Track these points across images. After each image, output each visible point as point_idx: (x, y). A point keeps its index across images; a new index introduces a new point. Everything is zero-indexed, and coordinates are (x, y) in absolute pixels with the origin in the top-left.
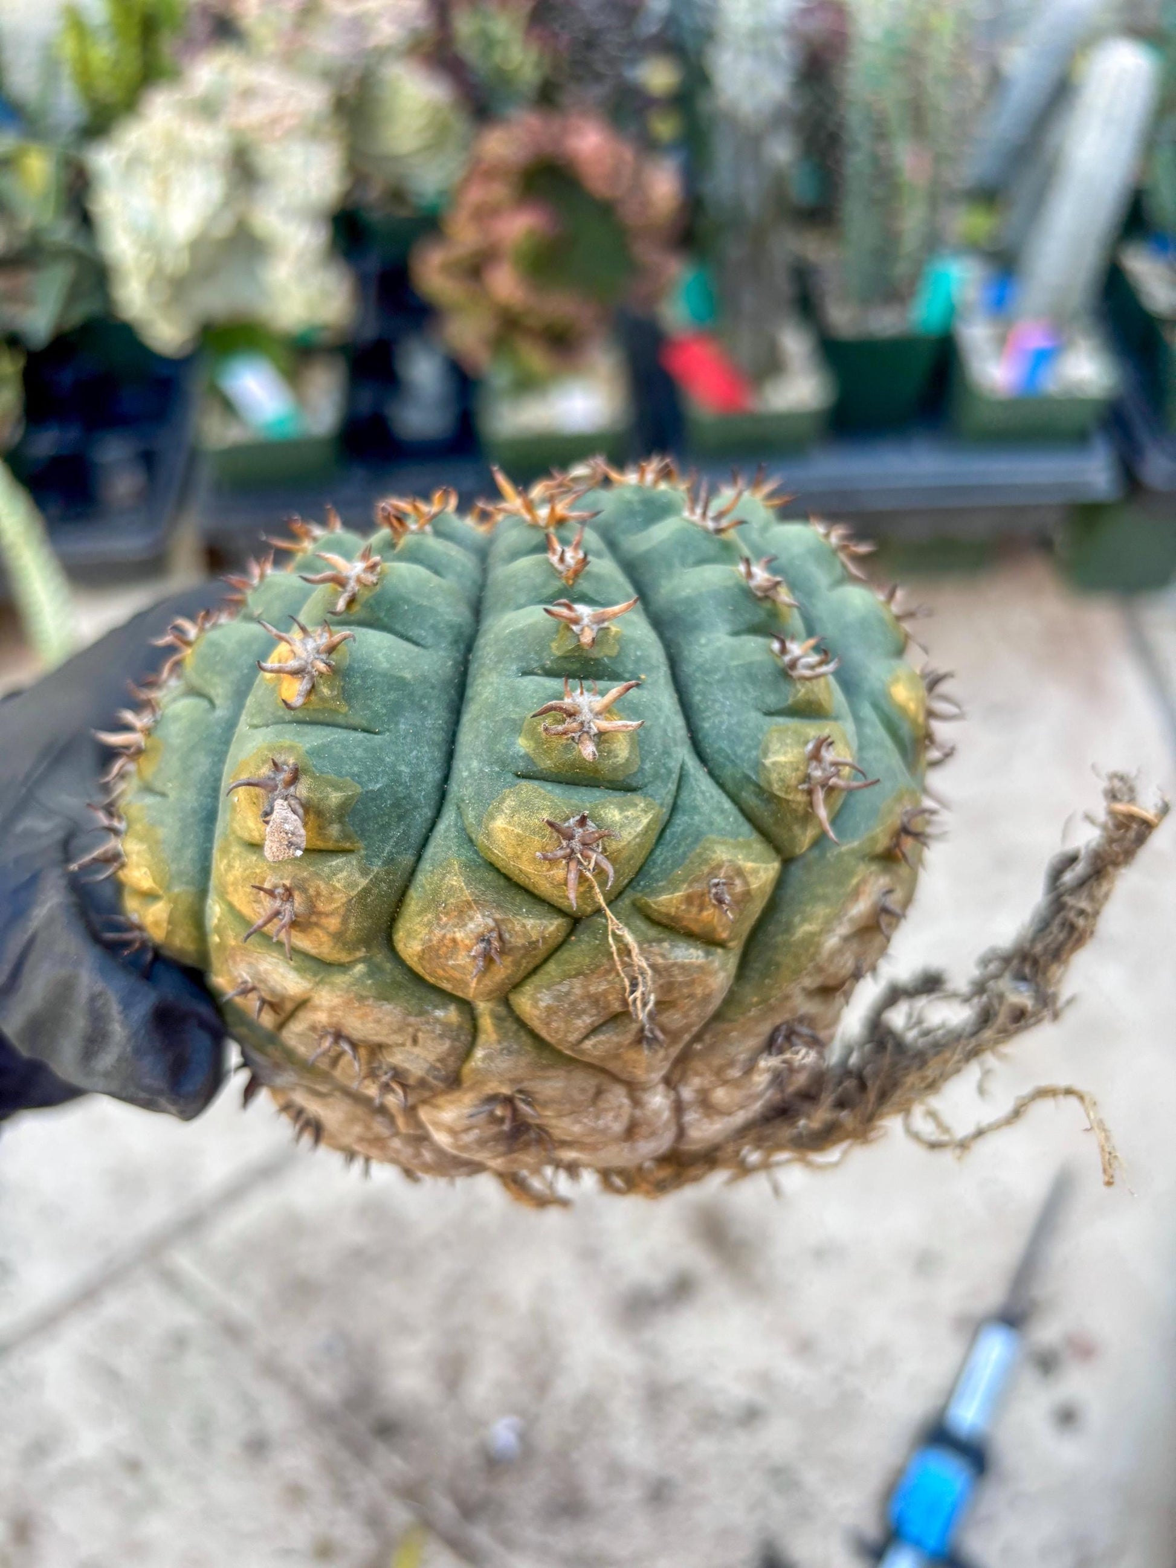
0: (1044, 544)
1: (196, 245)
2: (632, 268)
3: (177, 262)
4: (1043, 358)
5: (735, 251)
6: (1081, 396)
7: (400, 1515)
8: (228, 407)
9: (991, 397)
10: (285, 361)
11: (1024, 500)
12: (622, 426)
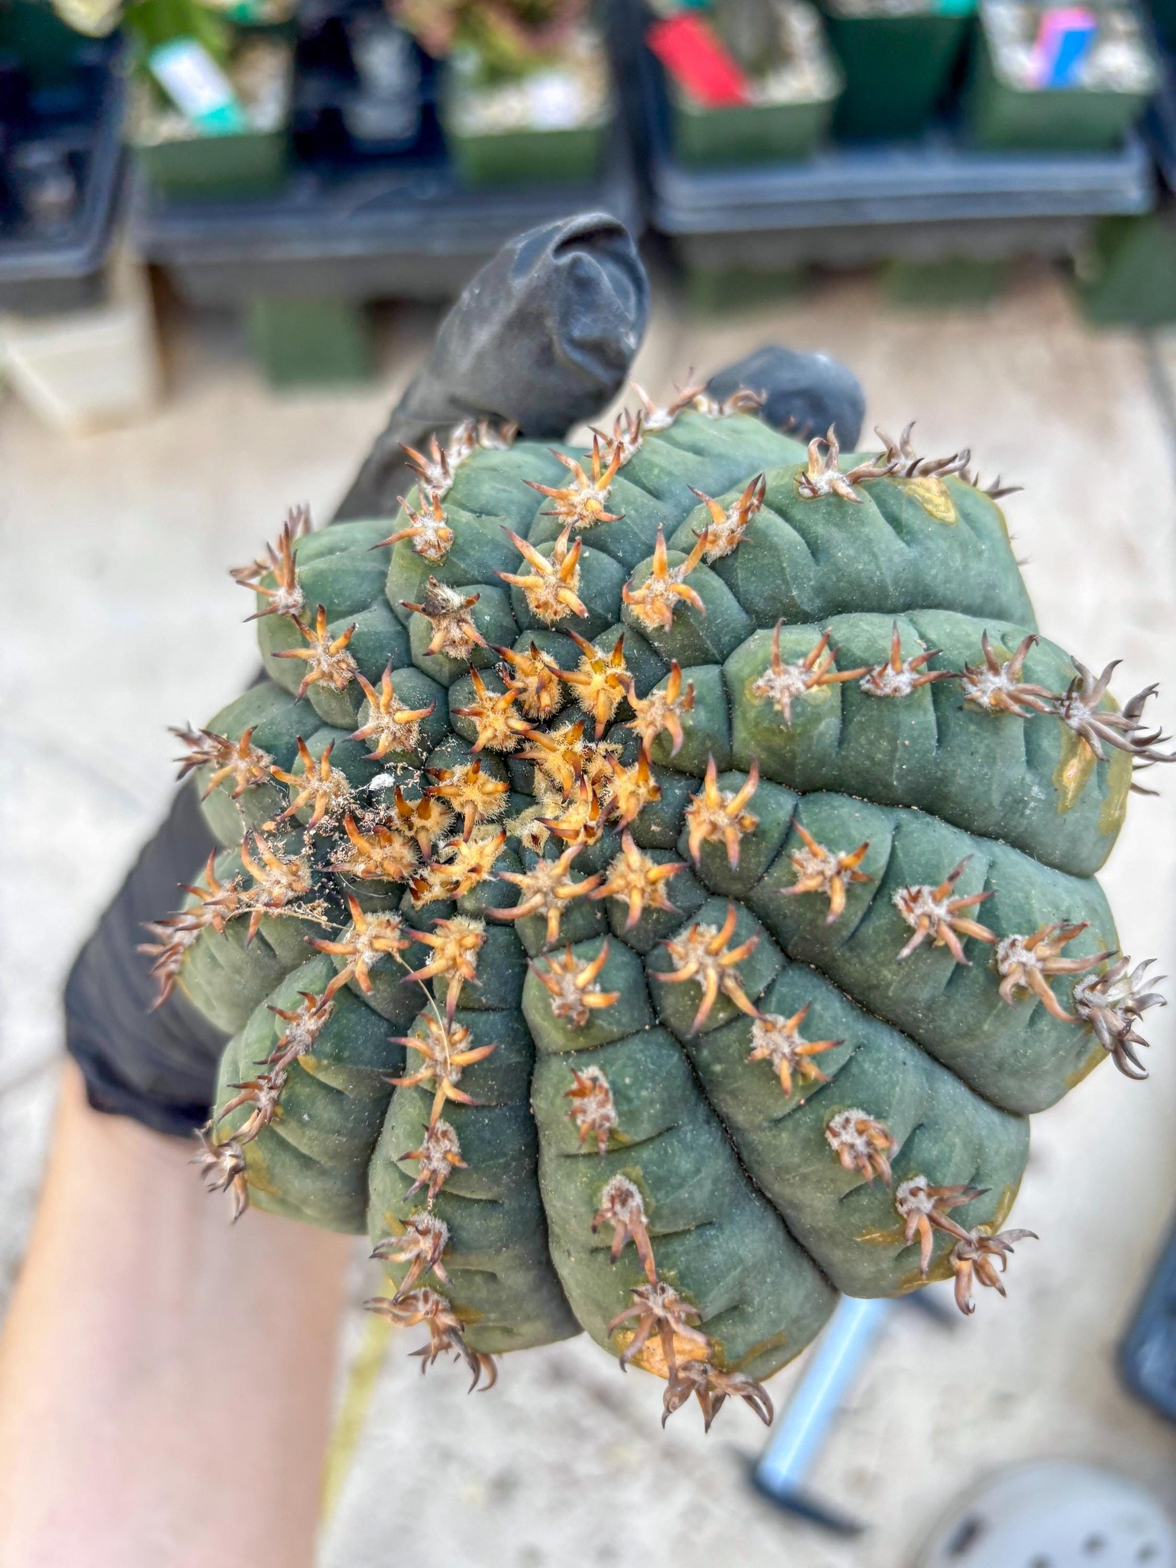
4: (1079, 43)
9: (1020, 87)
10: (219, 39)
11: (1050, 210)
12: (600, 121)
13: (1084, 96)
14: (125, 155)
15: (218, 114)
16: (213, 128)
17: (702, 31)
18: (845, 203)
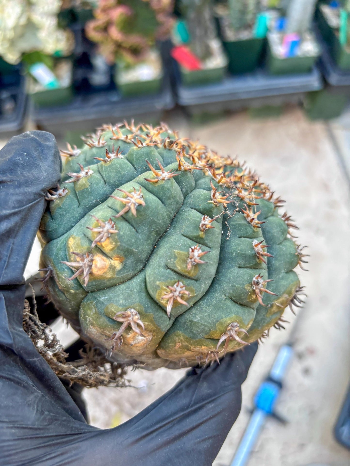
0: (301, 105)
1: (15, 28)
2: (158, 24)
3: (10, 34)
4: (296, 44)
5: (192, 15)
6: (308, 56)
7: (114, 409)
8: (36, 81)
9: (279, 58)
10: (50, 63)
11: (292, 92)
12: (160, 77)
13: (299, 58)
14: (27, 97)
15: (51, 84)
16: (51, 88)
17: (186, 50)
18: (232, 94)
